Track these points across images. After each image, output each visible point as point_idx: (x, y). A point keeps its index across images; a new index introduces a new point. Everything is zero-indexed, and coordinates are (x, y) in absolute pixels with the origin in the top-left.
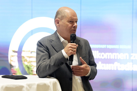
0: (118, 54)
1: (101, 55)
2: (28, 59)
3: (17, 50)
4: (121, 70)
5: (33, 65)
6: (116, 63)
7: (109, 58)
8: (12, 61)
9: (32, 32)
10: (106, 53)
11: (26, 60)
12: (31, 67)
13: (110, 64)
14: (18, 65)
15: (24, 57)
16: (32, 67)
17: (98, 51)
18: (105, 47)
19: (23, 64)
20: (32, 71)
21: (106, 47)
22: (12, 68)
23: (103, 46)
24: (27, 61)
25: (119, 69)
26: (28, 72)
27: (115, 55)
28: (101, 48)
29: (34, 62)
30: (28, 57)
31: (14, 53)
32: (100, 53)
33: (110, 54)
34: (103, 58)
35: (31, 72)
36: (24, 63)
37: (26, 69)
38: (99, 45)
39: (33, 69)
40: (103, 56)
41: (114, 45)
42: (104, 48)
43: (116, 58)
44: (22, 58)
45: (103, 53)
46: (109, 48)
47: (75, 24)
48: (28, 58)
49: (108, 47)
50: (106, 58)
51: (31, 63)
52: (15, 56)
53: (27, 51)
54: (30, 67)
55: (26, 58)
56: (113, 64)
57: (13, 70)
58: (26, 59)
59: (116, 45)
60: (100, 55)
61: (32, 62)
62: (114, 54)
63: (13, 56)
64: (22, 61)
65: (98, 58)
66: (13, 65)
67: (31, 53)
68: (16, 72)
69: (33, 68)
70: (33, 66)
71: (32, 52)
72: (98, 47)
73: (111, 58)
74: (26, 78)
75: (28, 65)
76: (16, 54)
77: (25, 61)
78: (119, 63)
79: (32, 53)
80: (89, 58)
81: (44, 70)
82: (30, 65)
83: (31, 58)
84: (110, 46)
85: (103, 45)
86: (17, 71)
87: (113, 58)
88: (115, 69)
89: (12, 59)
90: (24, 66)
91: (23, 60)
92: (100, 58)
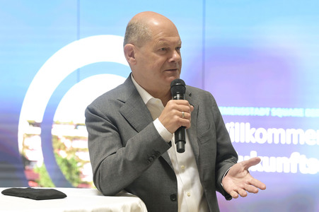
0: (300, 131)
1: (257, 135)
2: (68, 144)
3: (39, 120)
4: (308, 174)
5: (80, 158)
6: (295, 155)
7: (276, 142)
8: (27, 148)
9: (79, 75)
10: (269, 130)
11: (62, 147)
12: (77, 163)
13: (279, 158)
14: (42, 159)
15: (58, 139)
16: (79, 164)
17: (248, 125)
18: (268, 114)
19: (56, 156)
20: (78, 173)
21: (270, 112)
22: (27, 167)
23: (262, 112)
24: (65, 148)
25: (304, 171)
26: (67, 177)
27: (292, 135)
28: (257, 116)
29: (84, 150)
30: (67, 138)
31: (32, 127)
32: (254, 129)
33: (281, 130)
34: (261, 141)
35: (75, 176)
36: (58, 154)
37: (64, 169)
38: (252, 109)
39: (80, 170)
40: (261, 136)
41: (291, 109)
42: (265, 116)
43: (295, 142)
44: (54, 140)
45: (261, 130)
46: (277, 117)
47: (175, 55)
48: (68, 141)
49: (273, 114)
50: (270, 142)
51: (77, 154)
52: (34, 135)
53: (65, 124)
54: (74, 165)
55: (63, 140)
56: (289, 157)
57: (29, 170)
58: (63, 144)
59: (296, 110)
60: (254, 135)
61: (78, 150)
62: (290, 131)
63: (29, 136)
64: (52, 149)
65: (248, 141)
66: (30, 159)
67: (76, 128)
68: (37, 175)
69: (81, 167)
70: (80, 161)
71: (78, 125)
72: (248, 114)
73: (283, 142)
74: (63, 196)
75: (69, 157)
76: (38, 130)
77: (59, 149)
78: (304, 156)
79: (79, 127)
80: (217, 137)
81: (112, 175)
82: (73, 160)
83: (76, 142)
84: (279, 109)
85: (262, 109)
86: (41, 174)
87: (289, 142)
88: (294, 171)
89: (26, 144)
90: (59, 162)
91: (55, 145)
92: (254, 142)
